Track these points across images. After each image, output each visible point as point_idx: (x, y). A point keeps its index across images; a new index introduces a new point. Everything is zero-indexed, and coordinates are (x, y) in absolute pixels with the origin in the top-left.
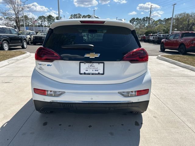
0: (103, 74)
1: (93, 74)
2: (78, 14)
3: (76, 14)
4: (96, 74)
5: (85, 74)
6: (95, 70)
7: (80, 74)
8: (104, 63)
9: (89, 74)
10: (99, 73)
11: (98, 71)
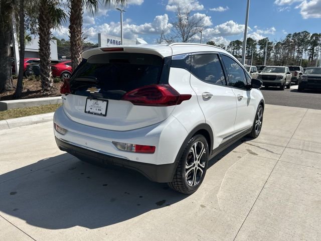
0: (105, 115)
1: (95, 114)
2: (303, 33)
3: (300, 33)
4: (98, 114)
5: (89, 112)
6: (99, 110)
7: (86, 112)
8: (108, 101)
9: (92, 113)
10: (101, 114)
11: (100, 110)
